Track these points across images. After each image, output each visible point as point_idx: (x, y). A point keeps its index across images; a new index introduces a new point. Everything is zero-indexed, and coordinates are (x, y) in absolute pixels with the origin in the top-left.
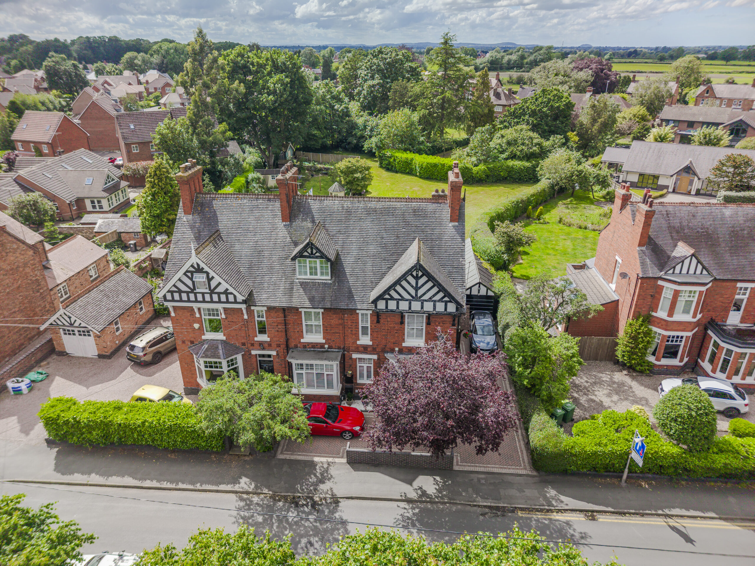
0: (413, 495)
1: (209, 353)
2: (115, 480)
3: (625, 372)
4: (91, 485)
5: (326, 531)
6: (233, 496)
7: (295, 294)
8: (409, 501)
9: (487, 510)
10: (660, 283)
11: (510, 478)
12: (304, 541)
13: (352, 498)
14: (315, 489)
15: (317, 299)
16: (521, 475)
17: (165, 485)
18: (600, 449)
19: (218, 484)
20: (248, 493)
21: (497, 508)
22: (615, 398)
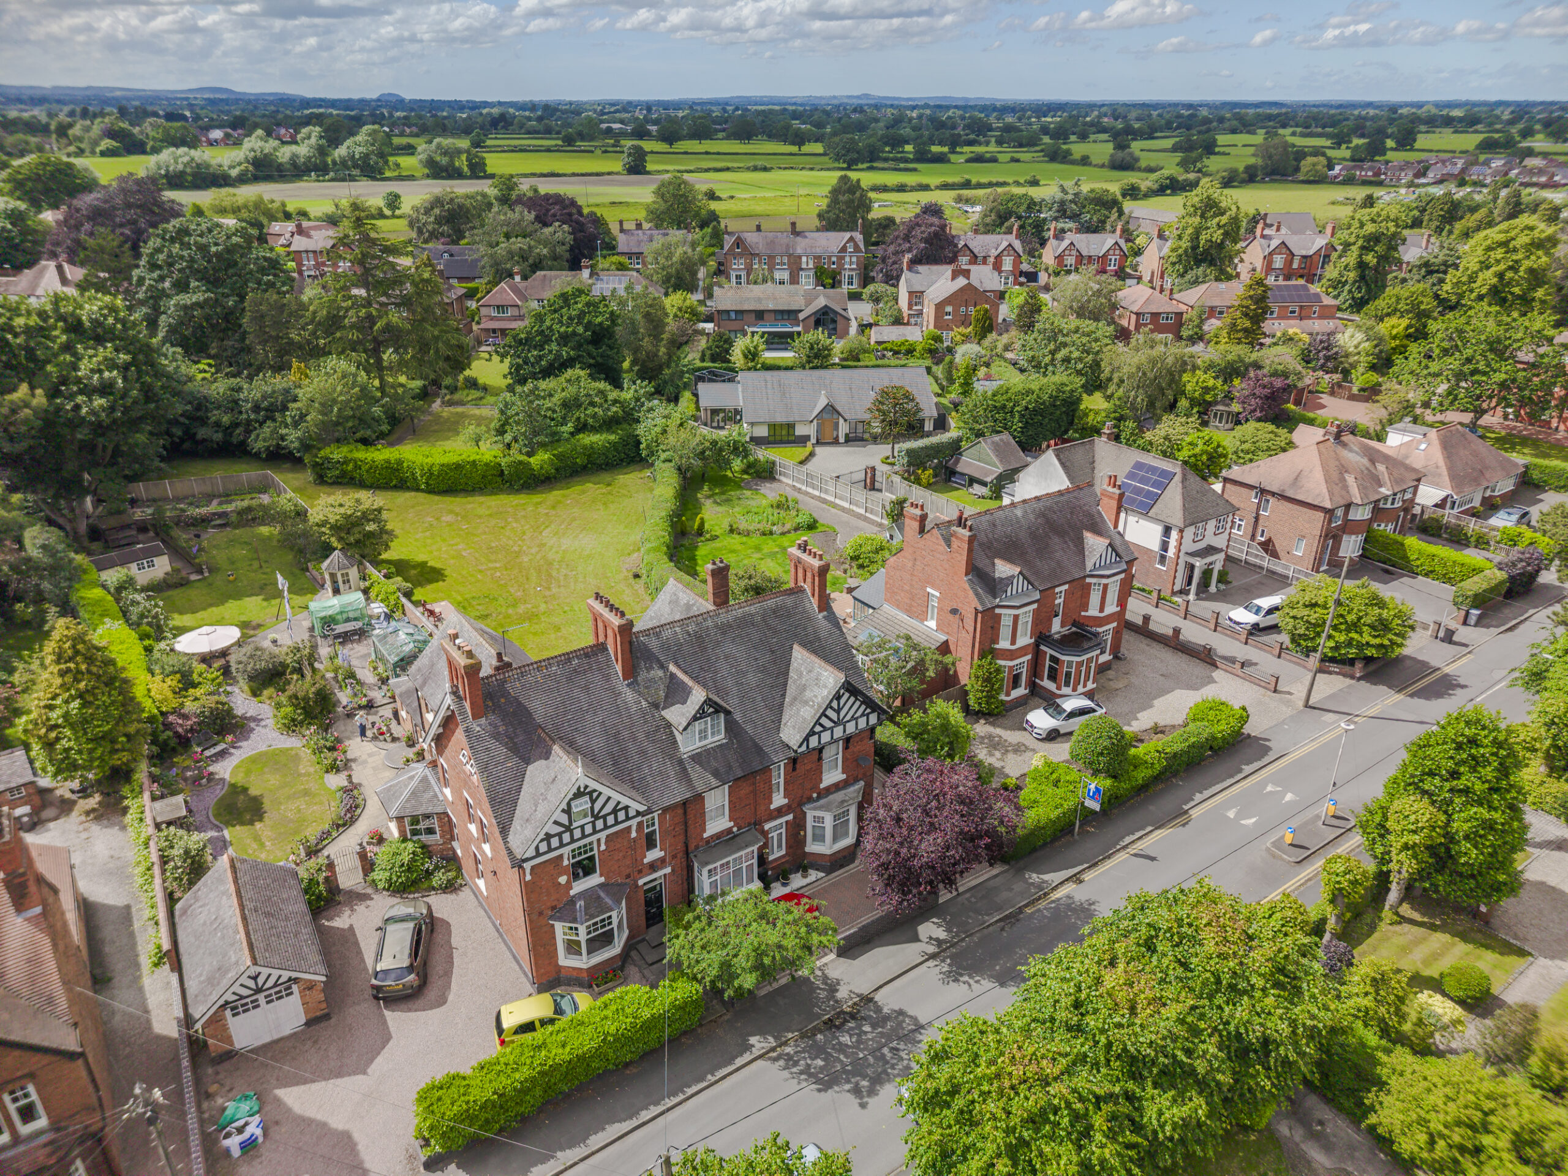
0: (931, 949)
1: (592, 911)
2: (596, 1140)
3: (982, 721)
4: (571, 1166)
5: (892, 1029)
6: (760, 1062)
7: (694, 776)
8: (933, 956)
9: (1002, 924)
10: (997, 611)
11: (991, 883)
12: (885, 1050)
13: (881, 987)
14: (837, 1001)
15: (722, 770)
16: (996, 876)
17: (669, 1103)
18: (1060, 810)
19: (731, 1061)
20: (773, 1049)
21: (1007, 917)
22: (998, 754)
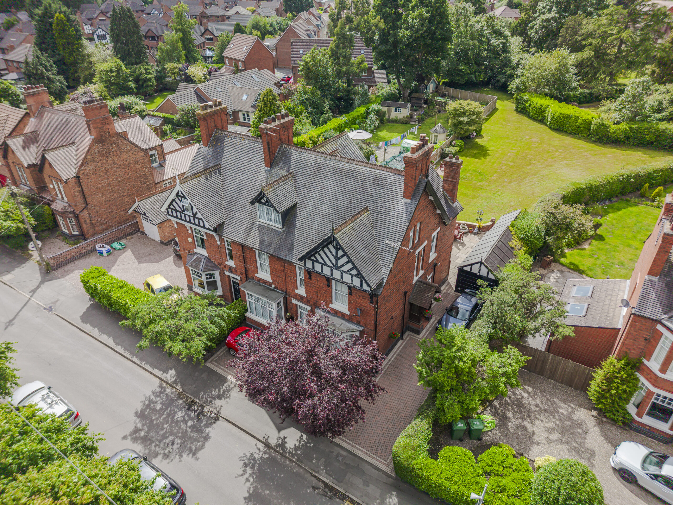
0: (273, 441)
2: (104, 338)
3: (594, 413)
4: (91, 336)
7: (252, 235)
8: (267, 445)
9: (322, 486)
10: (659, 327)
13: (229, 421)
14: (211, 402)
15: (266, 243)
17: (127, 354)
20: (167, 383)
21: (331, 489)
